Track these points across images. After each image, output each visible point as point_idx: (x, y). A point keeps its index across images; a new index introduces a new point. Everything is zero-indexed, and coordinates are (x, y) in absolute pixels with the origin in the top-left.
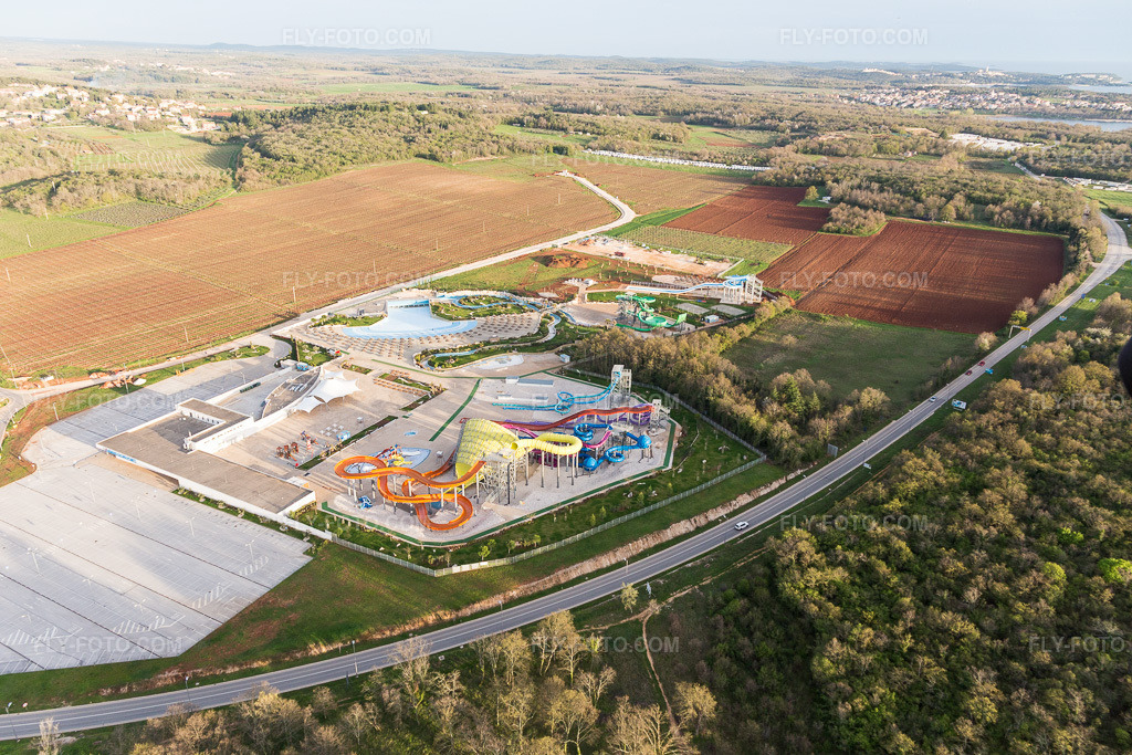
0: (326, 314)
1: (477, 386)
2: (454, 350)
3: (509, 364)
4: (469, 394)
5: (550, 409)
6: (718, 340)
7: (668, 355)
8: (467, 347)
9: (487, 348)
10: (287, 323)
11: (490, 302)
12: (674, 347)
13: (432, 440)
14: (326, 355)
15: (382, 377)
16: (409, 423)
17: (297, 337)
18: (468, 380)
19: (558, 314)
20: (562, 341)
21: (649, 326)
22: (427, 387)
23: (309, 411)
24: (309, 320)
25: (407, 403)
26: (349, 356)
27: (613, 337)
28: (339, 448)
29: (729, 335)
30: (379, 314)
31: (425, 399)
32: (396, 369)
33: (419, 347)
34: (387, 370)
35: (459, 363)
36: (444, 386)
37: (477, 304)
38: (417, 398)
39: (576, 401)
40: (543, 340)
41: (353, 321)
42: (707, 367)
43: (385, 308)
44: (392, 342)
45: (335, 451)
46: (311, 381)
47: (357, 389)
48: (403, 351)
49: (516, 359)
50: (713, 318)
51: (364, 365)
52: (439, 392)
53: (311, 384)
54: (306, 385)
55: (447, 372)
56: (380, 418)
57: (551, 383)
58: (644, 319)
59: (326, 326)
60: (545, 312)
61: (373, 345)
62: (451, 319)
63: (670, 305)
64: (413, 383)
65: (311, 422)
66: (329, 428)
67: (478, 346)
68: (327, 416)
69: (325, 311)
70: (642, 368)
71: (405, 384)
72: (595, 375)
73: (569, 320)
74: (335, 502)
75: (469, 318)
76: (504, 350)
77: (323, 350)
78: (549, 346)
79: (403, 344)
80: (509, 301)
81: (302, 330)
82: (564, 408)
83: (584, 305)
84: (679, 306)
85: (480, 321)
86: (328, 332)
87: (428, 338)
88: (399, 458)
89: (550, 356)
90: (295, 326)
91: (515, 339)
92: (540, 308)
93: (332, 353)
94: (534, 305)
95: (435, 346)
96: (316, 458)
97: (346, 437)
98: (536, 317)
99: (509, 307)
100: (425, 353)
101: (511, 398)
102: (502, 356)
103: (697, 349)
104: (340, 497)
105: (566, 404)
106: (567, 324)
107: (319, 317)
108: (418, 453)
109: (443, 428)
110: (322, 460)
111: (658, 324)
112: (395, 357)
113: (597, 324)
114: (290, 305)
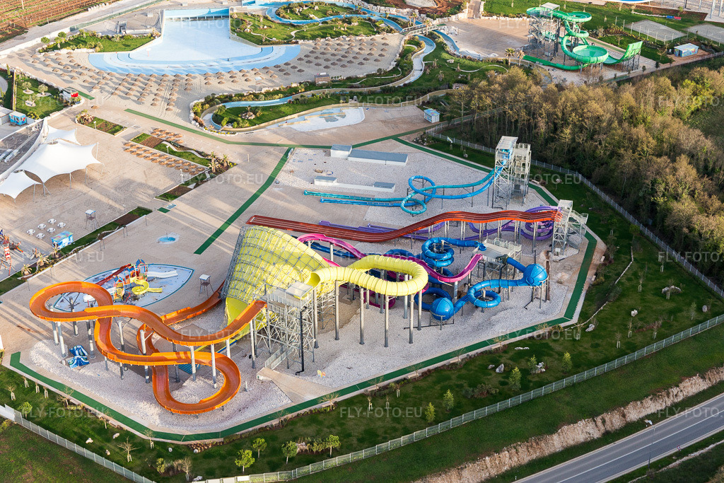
0: (66, 31)
1: (284, 160)
2: (256, 97)
3: (341, 123)
4: (269, 172)
5: (392, 203)
6: (688, 91)
7: (598, 119)
8: (276, 93)
9: (309, 94)
10: (8, 42)
11: (325, 13)
12: (610, 106)
13: (199, 251)
14: (57, 99)
15: (138, 139)
16: (168, 221)
17: (18, 68)
18: (271, 149)
19: (432, 36)
20: (433, 83)
21: (579, 62)
22: (205, 158)
23: (14, 197)
24: (38, 40)
25: (167, 185)
26: (92, 103)
27: (511, 84)
28: (53, 260)
29: (709, 83)
30: (149, 31)
31: (199, 181)
32: (161, 126)
33: (202, 88)
34: (146, 127)
35: (261, 120)
36: (230, 159)
37: (305, 17)
38: (184, 177)
39: (440, 193)
40: (401, 83)
41: (108, 42)
42: (660, 141)
43: (157, 24)
44: (161, 80)
45: (46, 265)
46: (24, 145)
47: (95, 161)
48: (175, 97)
49: (353, 114)
50: (689, 49)
51: (112, 118)
52: (223, 167)
53: (25, 149)
54: (15, 152)
55: (240, 136)
56: (123, 210)
57: (401, 158)
58: (571, 48)
59: (64, 51)
60: (411, 34)
61: (134, 84)
62: (259, 42)
63: (619, 24)
64: (184, 152)
65: (18, 213)
66: (42, 226)
67: (295, 90)
68: (43, 203)
69: (64, 27)
70: (552, 139)
71: (172, 152)
72: (476, 147)
73: (449, 48)
74: (33, 353)
75: (288, 41)
76: (336, 99)
77: (54, 91)
78: (408, 93)
79: (179, 83)
80: (357, 12)
81: (27, 57)
82: (416, 203)
83: (476, 22)
84: (633, 26)
85: (306, 46)
86: (65, 61)
87: (218, 75)
88: (142, 282)
89: (408, 111)
90: (16, 49)
91: (357, 79)
92: (404, 25)
93: (67, 96)
94: (395, 20)
95: (227, 88)
96: (16, 276)
97: (66, 242)
98: (395, 41)
99: (355, 24)
100: (210, 101)
101: (335, 184)
102: (332, 109)
103: (650, 108)
104: (41, 346)
105: (420, 197)
106: (445, 55)
107: (55, 35)
108: (174, 273)
109: (219, 232)
110: (24, 281)
111: (594, 59)
112: (161, 105)
113: (493, 56)
114: (16, 12)
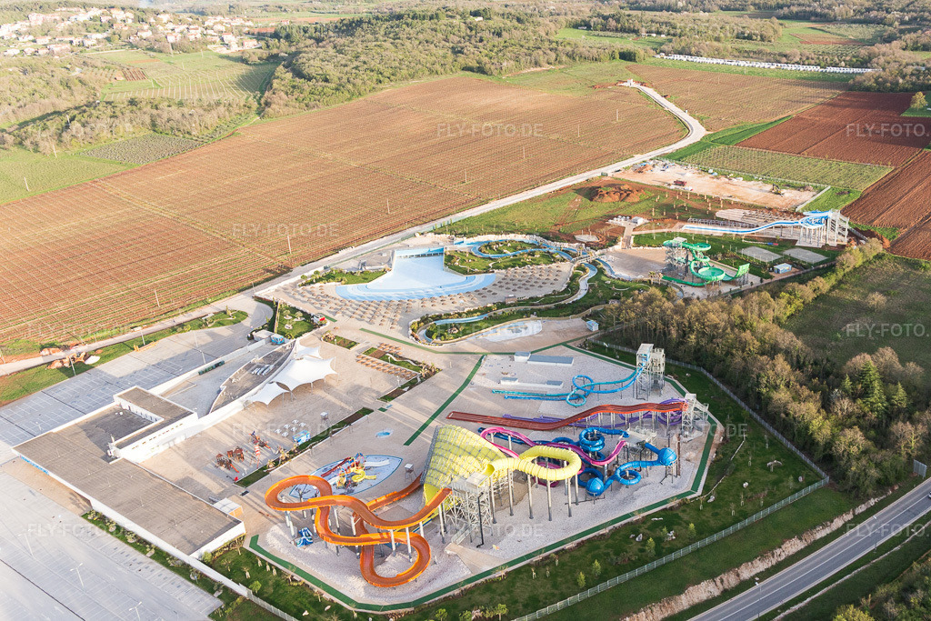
0: (321, 269)
1: (478, 365)
2: (460, 315)
3: (524, 334)
4: (466, 376)
5: (560, 397)
6: (783, 301)
7: (716, 326)
8: (475, 311)
9: (500, 312)
10: (277, 279)
11: (515, 249)
12: (725, 316)
13: (408, 443)
14: (310, 323)
15: (367, 353)
16: (385, 419)
17: (283, 299)
18: (469, 356)
19: (594, 263)
20: (595, 300)
21: (703, 280)
22: (418, 366)
23: (267, 403)
24: (299, 277)
25: (387, 388)
26: (335, 325)
27: (650, 300)
28: (292, 454)
29: (799, 294)
30: (383, 267)
31: (412, 384)
32: (386, 341)
33: (419, 310)
34: (374, 342)
35: (464, 333)
36: (437, 366)
37: (500, 252)
38: (400, 382)
39: (597, 388)
40: (570, 301)
41: (351, 277)
42: (762, 342)
43: (389, 262)
44: (388, 304)
45: (287, 459)
46: (278, 360)
47: (332, 372)
48: (399, 316)
49: (533, 327)
50: (784, 268)
51: (349, 336)
52: (432, 373)
53: (279, 364)
54: (272, 367)
55: (446, 347)
56: (352, 410)
57: (568, 360)
58: (697, 269)
59: (318, 285)
60: (579, 262)
61: (369, 309)
62: (465, 272)
63: (733, 250)
64: (402, 361)
65: (271, 416)
66: (287, 426)
67: (490, 309)
68: (290, 407)
69: (320, 267)
70: (682, 343)
71: (393, 362)
72: (626, 349)
73: (607, 272)
74: (269, 535)
75: (487, 271)
76: (522, 314)
77: (307, 316)
78: (576, 309)
79: (402, 306)
80: (539, 247)
81: (290, 290)
82: (578, 397)
83: (628, 251)
84: (743, 251)
85: (500, 273)
86: (318, 293)
87: (432, 299)
88: (360, 471)
89: (575, 322)
90: (282, 284)
91: (537, 299)
92: (574, 256)
93: (316, 320)
94: (567, 252)
95: (438, 309)
96: (263, 469)
97: (304, 439)
98: (567, 268)
99: (537, 256)
100: (425, 320)
101: (517, 383)
102: (518, 322)
103: (755, 316)
104: (276, 529)
105: (581, 392)
106: (604, 278)
107: (312, 272)
108: (387, 462)
109: (424, 427)
110: (268, 473)
111: (714, 278)
112: (387, 324)
113: (640, 277)
114: (285, 256)
